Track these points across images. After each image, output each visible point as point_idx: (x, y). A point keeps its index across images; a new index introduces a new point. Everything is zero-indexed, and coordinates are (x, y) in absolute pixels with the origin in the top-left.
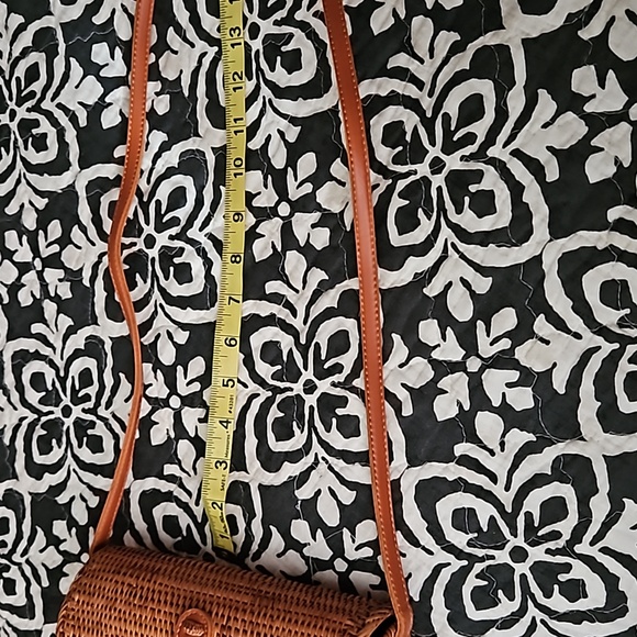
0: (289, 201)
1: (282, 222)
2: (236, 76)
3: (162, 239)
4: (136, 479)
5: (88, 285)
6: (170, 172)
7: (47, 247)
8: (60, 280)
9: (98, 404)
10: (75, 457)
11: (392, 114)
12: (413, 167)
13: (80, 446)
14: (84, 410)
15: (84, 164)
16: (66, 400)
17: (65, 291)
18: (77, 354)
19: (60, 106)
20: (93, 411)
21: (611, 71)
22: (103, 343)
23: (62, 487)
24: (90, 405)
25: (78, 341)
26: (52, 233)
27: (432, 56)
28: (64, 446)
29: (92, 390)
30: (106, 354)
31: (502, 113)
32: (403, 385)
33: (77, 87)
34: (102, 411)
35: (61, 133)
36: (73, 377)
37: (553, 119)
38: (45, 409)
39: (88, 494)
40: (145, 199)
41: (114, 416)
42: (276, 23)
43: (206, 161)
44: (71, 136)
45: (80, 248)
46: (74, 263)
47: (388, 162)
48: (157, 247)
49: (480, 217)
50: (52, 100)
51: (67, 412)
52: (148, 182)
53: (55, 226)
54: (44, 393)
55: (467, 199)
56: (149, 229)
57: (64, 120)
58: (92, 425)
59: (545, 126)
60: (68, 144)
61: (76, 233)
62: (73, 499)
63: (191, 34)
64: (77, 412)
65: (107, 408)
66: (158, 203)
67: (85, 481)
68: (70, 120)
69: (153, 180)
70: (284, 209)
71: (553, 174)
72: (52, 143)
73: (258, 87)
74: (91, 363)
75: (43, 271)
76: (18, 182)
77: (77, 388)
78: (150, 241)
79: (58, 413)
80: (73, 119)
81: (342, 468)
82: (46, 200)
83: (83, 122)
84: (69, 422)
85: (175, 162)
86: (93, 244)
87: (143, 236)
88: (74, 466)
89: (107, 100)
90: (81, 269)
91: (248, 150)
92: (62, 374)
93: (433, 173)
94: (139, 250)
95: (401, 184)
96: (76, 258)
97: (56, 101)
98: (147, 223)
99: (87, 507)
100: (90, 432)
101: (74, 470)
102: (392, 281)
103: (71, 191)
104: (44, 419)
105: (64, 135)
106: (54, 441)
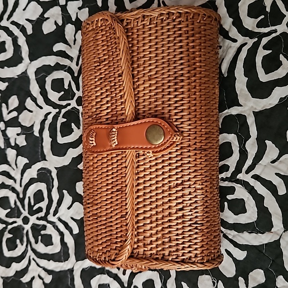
4: (77, 260)
5: (38, 135)
7: (8, 114)
8: (18, 135)
9: (47, 213)
10: (34, 250)
13: (36, 242)
14: (38, 218)
16: (25, 213)
17: (22, 141)
18: (32, 181)
20: (44, 218)
22: (50, 172)
23: (25, 271)
24: (42, 214)
25: (33, 172)
28: (25, 244)
29: (43, 205)
30: (53, 180)
32: (277, 174)
33: (24, 10)
34: (51, 218)
35: (15, 40)
36: (29, 197)
38: (11, 220)
39: (43, 274)
41: (60, 220)
46: (28, 122)
47: (253, 28)
50: (8, 20)
51: (26, 220)
53: (14, 100)
54: (9, 210)
58: (44, 227)
60: (20, 46)
62: (33, 278)
64: (33, 220)
65: (54, 215)
67: (41, 265)
68: (20, 31)
74: (42, 186)
75: (6, 129)
77: (33, 204)
79: (19, 222)
81: (234, 236)
82: (7, 84)
83: (30, 31)
84: (28, 227)
88: (33, 256)
89: (46, 16)
90: (33, 125)
92: (21, 196)
96: (29, 118)
97: (11, 20)
99: (44, 283)
100: (43, 232)
101: (33, 259)
102: (262, 106)
104: (10, 227)
105: (17, 41)
106: (18, 241)
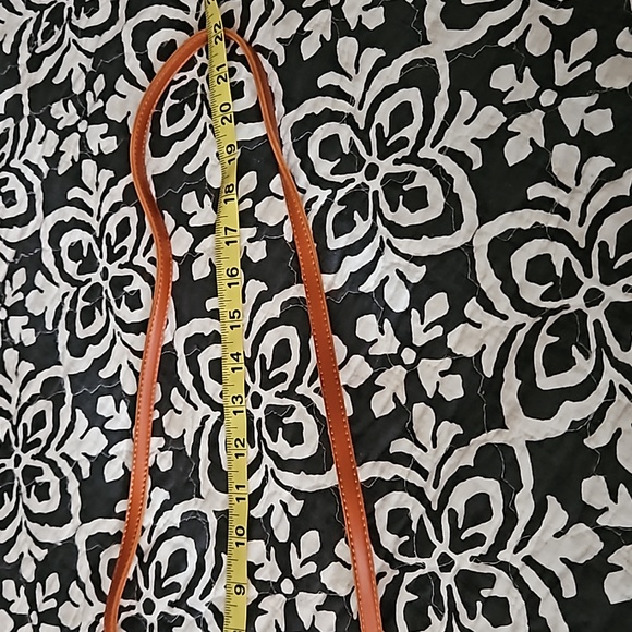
0: (292, 578)
1: (285, 599)
2: (238, 443)
3: (162, 605)
6: (170, 533)
11: (397, 499)
12: (421, 561)
15: (86, 517)
19: (64, 456)
21: (622, 485)
26: (50, 587)
27: (435, 446)
31: (510, 517)
37: (566, 529)
40: (145, 560)
42: (278, 395)
43: (208, 524)
44: (73, 487)
45: (77, 606)
48: (156, 613)
49: (495, 626)
52: (149, 541)
55: (479, 604)
56: (148, 593)
57: (67, 470)
59: (558, 535)
61: (74, 589)
63: (194, 396)
66: (159, 565)
69: (154, 539)
70: (288, 587)
71: (570, 589)
72: (55, 493)
73: (260, 455)
76: (19, 530)
78: (149, 607)
80: (77, 470)
85: (176, 522)
86: (91, 604)
87: (142, 600)
91: (250, 517)
93: (442, 570)
94: (138, 614)
95: (409, 577)
98: (147, 586)
103: (70, 544)
